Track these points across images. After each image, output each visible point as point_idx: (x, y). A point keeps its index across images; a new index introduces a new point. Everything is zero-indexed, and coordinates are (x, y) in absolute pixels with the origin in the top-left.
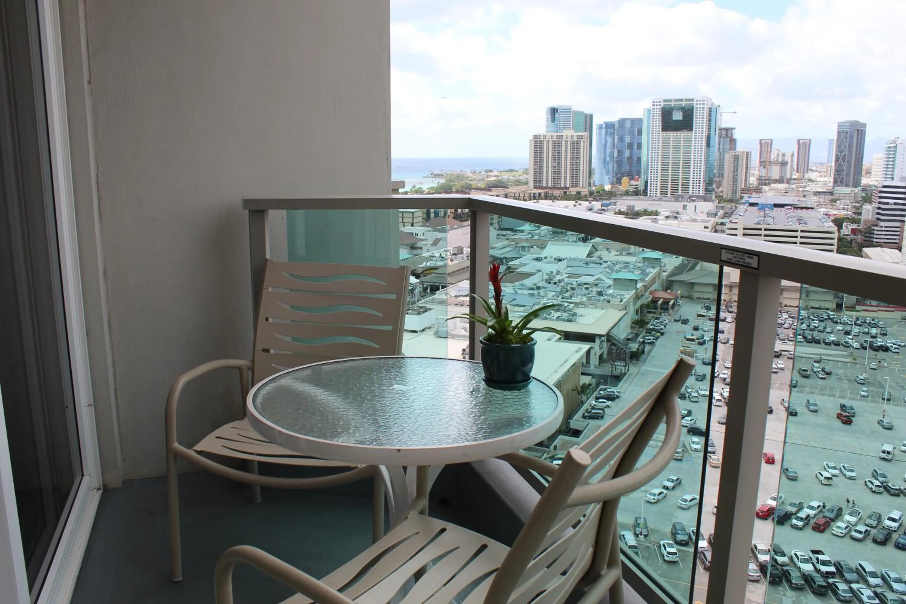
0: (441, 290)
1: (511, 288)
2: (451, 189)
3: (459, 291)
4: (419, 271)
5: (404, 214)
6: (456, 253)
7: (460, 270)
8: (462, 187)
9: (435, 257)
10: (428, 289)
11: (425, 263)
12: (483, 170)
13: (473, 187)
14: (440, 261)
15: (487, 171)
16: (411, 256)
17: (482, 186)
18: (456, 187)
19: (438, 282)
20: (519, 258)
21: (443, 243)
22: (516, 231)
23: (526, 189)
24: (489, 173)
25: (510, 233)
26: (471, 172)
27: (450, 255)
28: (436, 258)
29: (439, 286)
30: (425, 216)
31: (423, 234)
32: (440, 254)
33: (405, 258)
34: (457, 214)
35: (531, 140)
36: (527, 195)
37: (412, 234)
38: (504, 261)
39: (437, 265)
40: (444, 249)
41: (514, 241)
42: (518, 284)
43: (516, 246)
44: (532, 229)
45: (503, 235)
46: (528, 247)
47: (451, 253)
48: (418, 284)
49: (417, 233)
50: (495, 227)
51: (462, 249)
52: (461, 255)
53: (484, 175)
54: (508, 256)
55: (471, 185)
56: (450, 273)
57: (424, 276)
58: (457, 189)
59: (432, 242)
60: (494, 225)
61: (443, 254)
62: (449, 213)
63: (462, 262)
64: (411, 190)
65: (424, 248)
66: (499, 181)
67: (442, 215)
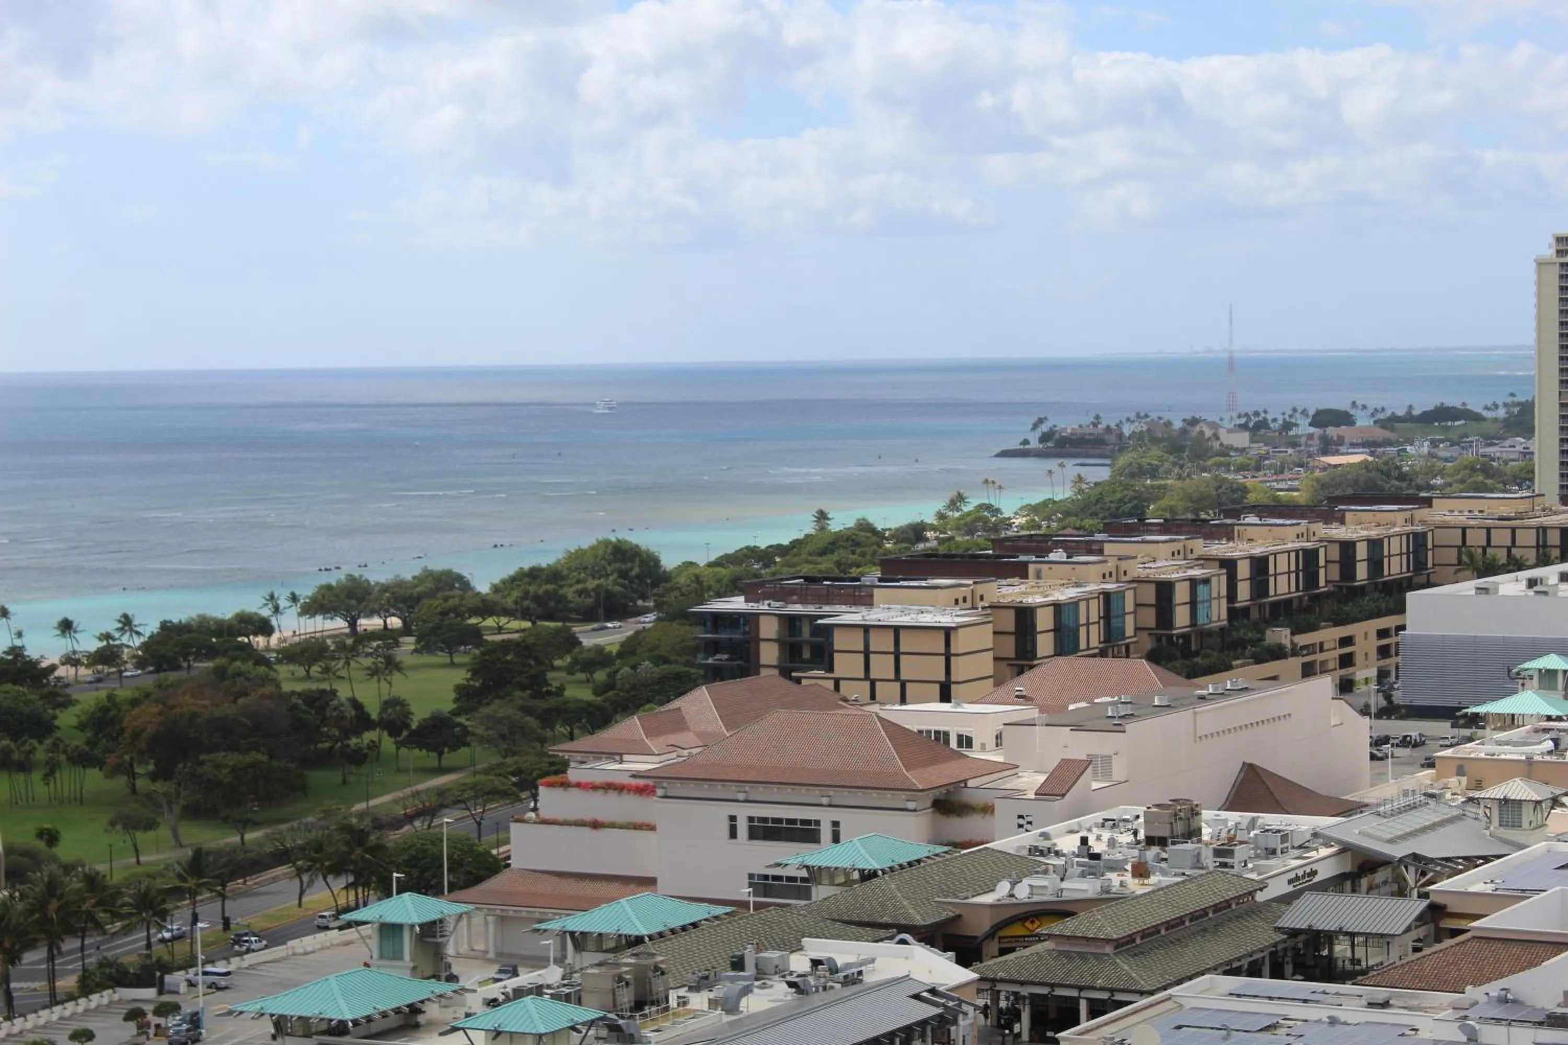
0: (1084, 1025)
1: (1448, 1013)
2: (1139, 513)
3: (1179, 1027)
4: (980, 926)
5: (904, 636)
6: (1164, 832)
7: (1180, 921)
8: (1199, 502)
9: (1057, 854)
10: (1018, 1019)
11: (1003, 888)
12: (1304, 412)
13: (1252, 498)
14: (1083, 875)
15: (1324, 418)
16: (940, 849)
17: (1300, 497)
18: (1164, 503)
19: (1071, 981)
20: (1487, 859)
21: (1095, 785)
22: (1476, 721)
23: (1523, 506)
24: (1332, 431)
25: (1442, 728)
26: (1244, 427)
27: (1130, 846)
28: (1060, 862)
29: (1076, 1001)
30: (1009, 647)
31: (999, 737)
32: (1084, 841)
33: (904, 861)
34: (1170, 637)
35: (1541, 264)
36: (1527, 538)
37: (942, 737)
38: (1410, 877)
39: (1067, 895)
40: (1098, 816)
41: (1460, 772)
42: (1483, 999)
43: (1470, 800)
44: (1554, 713)
45: (1405, 742)
46: (1538, 803)
47: (1135, 833)
48: (969, 995)
49: (965, 731)
50: (1361, 703)
51: (1194, 812)
52: (1189, 846)
53: (1310, 436)
54: (1431, 847)
55: (1245, 490)
56: (1131, 939)
57: (1003, 952)
58: (1172, 510)
59: (1042, 778)
60: (1361, 689)
61: (1099, 838)
62: (1129, 631)
63: (1191, 879)
64: (941, 516)
65: (999, 805)
66: (1388, 470)
67: (1094, 642)
